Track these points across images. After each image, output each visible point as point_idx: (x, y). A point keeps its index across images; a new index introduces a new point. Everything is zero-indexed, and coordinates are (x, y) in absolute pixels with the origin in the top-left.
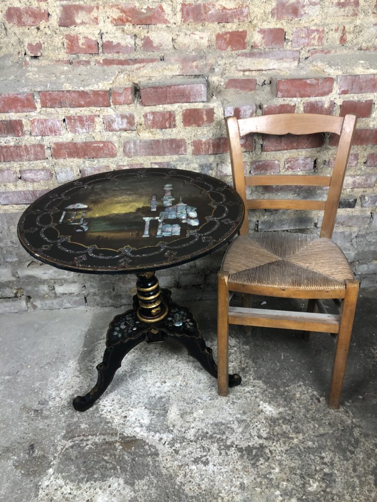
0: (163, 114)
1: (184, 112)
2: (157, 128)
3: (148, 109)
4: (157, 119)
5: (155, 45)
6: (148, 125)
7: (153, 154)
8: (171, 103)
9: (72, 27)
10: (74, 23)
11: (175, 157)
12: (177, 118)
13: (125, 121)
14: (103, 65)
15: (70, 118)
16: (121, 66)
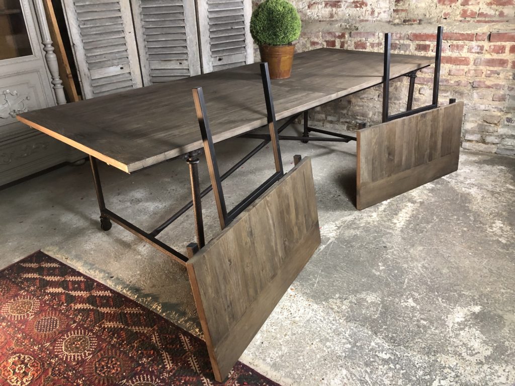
0: (499, 46)
2: (495, 53)
3: (492, 44)
5: (505, 14)
7: (488, 66)
8: (505, 41)
9: (467, 6)
10: (468, 4)
11: (501, 68)
13: (479, 48)
14: (476, 23)
15: (452, 45)
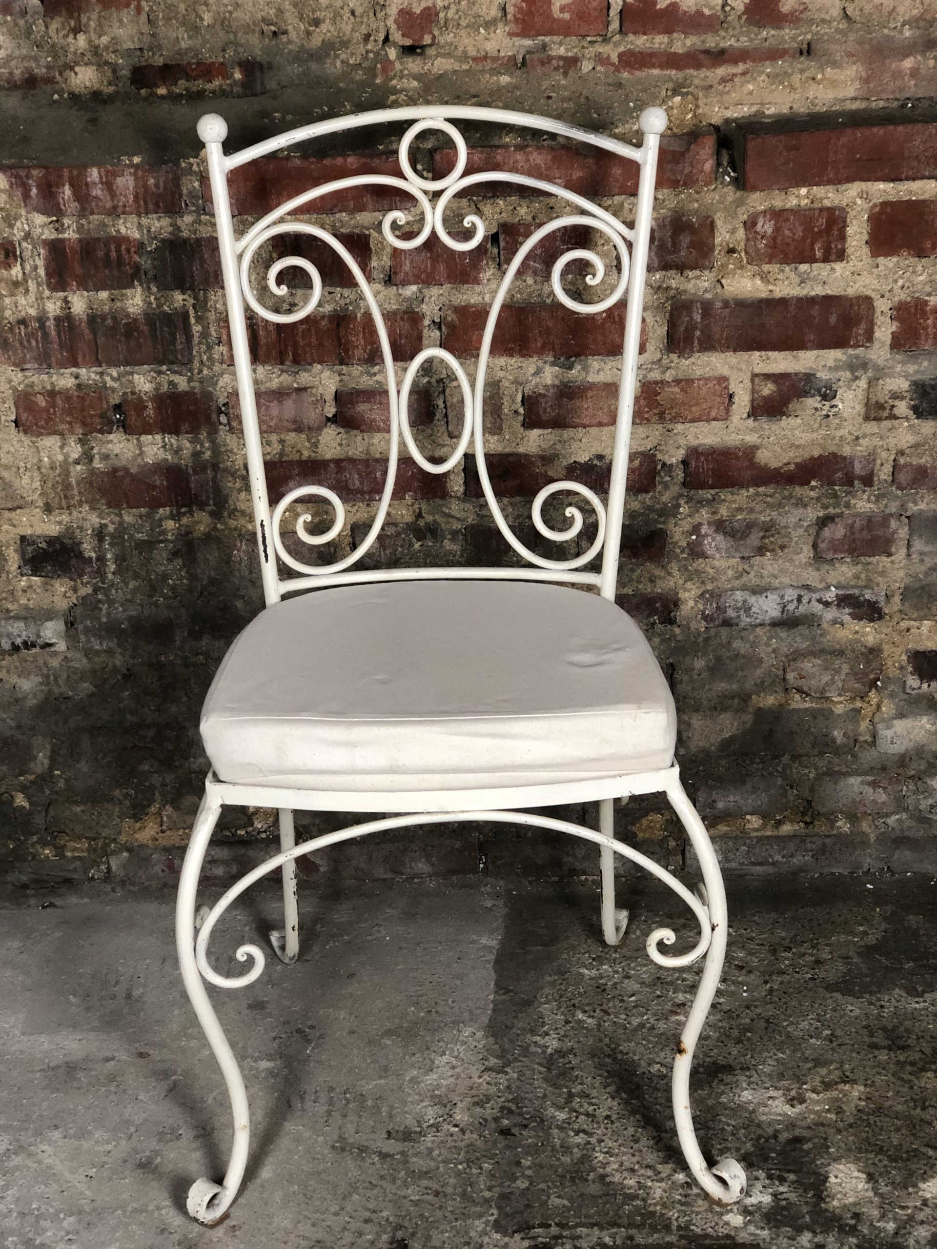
1: (877, 209)
4: (787, 232)
6: (757, 250)
12: (850, 231)
16: (674, 72)
